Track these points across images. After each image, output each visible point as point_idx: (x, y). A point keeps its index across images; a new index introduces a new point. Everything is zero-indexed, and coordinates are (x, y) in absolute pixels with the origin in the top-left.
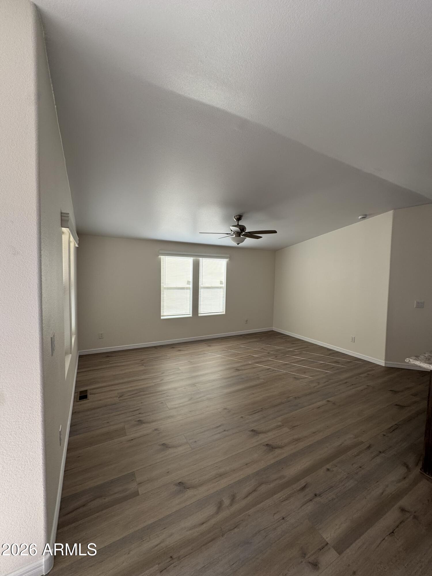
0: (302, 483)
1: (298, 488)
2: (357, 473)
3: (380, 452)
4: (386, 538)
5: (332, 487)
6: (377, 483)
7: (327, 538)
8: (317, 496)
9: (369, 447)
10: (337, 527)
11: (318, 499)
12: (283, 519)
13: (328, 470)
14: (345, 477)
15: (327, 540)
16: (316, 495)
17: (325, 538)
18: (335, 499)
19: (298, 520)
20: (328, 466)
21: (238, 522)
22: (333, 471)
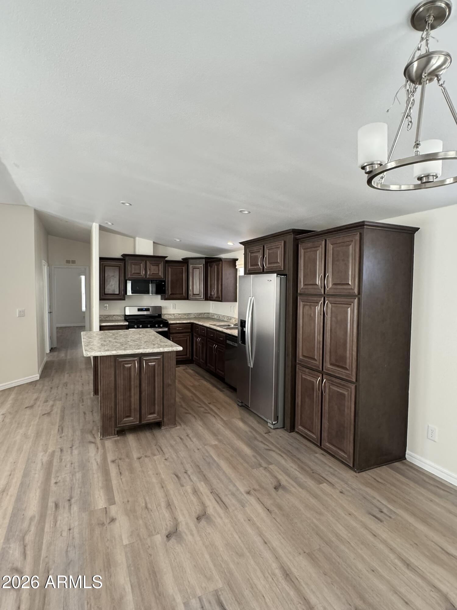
0: (51, 504)
1: (54, 509)
2: (74, 468)
3: (71, 447)
4: (121, 477)
5: (72, 487)
6: (90, 462)
7: (102, 507)
8: (71, 499)
9: (62, 450)
10: (100, 498)
11: (73, 501)
12: (70, 529)
13: (56, 483)
14: (71, 476)
15: (103, 507)
16: (69, 500)
17: (102, 508)
18: (81, 490)
19: (79, 519)
20: (53, 481)
21: (45, 569)
22: (60, 480)
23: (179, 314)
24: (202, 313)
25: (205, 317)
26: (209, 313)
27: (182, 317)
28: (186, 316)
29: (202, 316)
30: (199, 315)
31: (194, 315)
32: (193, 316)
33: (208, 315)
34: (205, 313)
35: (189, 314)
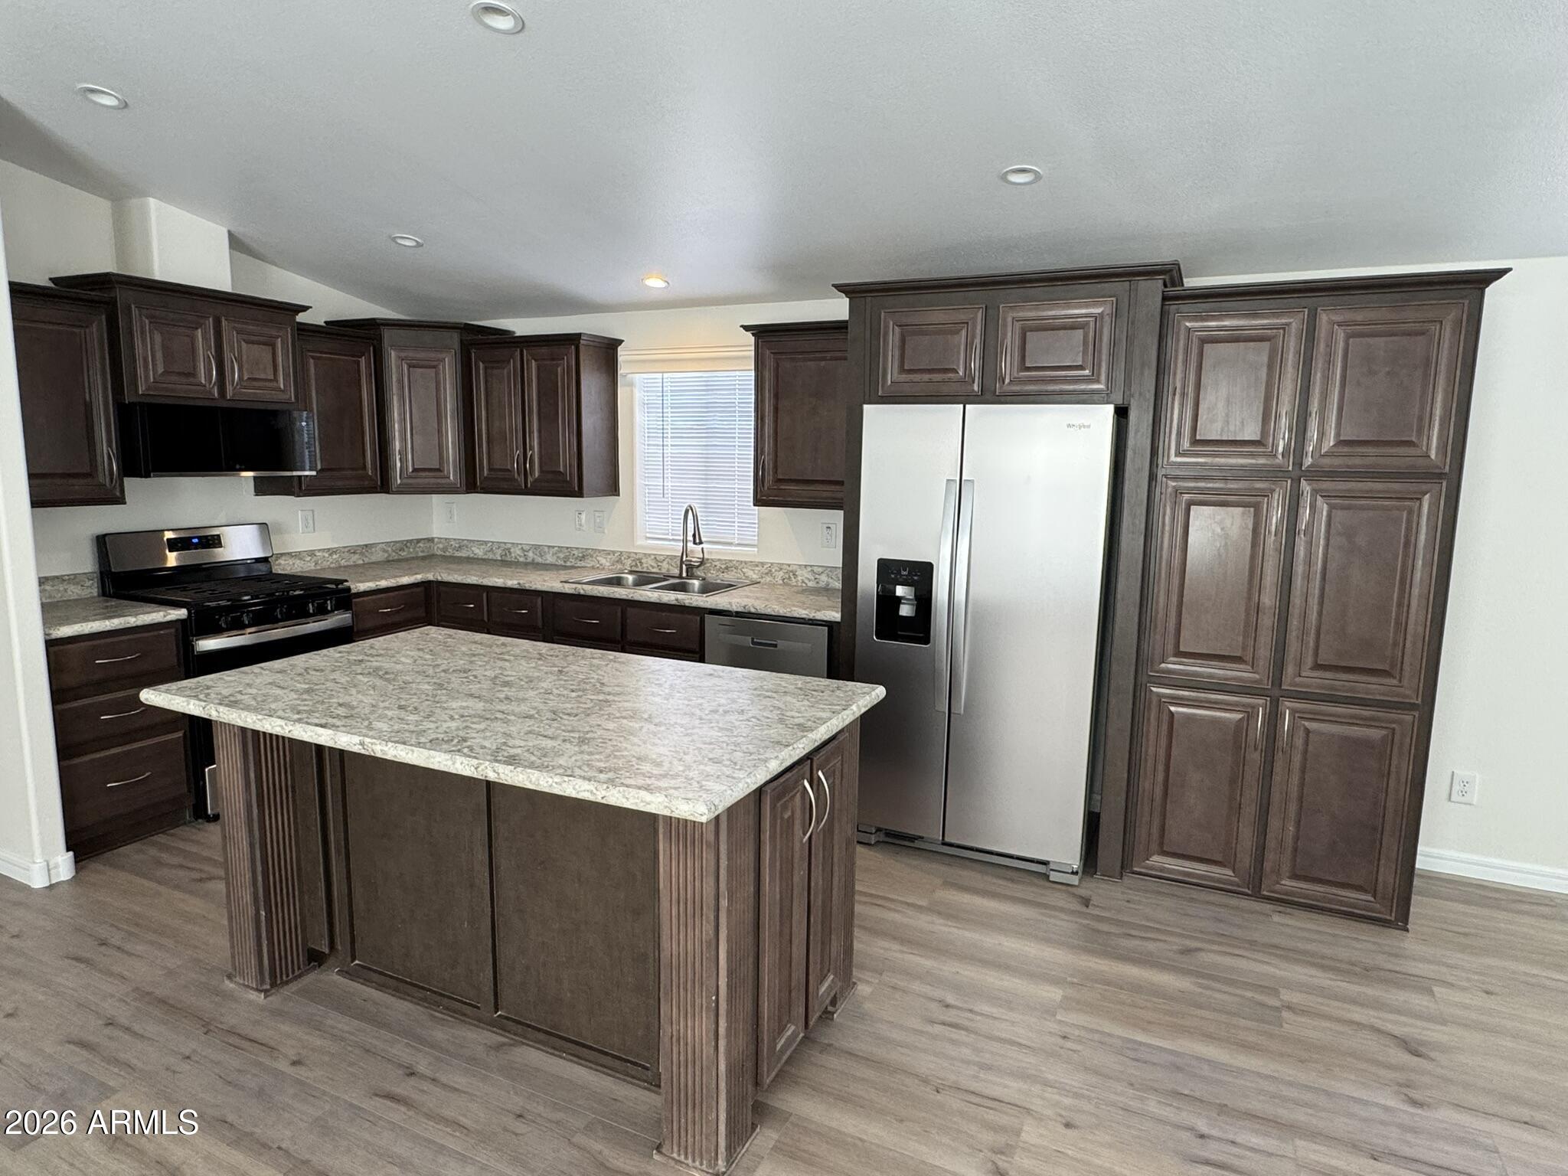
23: (332, 551)
24: (411, 541)
25: (421, 554)
26: (431, 540)
27: (343, 563)
28: (357, 556)
29: (409, 553)
30: (402, 549)
31: (385, 551)
32: (381, 553)
33: (428, 545)
34: (419, 541)
35: (366, 546)
